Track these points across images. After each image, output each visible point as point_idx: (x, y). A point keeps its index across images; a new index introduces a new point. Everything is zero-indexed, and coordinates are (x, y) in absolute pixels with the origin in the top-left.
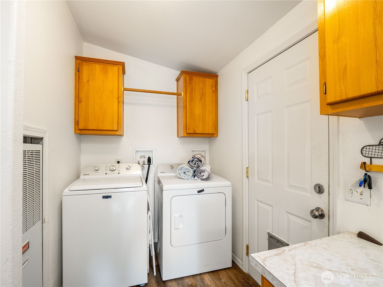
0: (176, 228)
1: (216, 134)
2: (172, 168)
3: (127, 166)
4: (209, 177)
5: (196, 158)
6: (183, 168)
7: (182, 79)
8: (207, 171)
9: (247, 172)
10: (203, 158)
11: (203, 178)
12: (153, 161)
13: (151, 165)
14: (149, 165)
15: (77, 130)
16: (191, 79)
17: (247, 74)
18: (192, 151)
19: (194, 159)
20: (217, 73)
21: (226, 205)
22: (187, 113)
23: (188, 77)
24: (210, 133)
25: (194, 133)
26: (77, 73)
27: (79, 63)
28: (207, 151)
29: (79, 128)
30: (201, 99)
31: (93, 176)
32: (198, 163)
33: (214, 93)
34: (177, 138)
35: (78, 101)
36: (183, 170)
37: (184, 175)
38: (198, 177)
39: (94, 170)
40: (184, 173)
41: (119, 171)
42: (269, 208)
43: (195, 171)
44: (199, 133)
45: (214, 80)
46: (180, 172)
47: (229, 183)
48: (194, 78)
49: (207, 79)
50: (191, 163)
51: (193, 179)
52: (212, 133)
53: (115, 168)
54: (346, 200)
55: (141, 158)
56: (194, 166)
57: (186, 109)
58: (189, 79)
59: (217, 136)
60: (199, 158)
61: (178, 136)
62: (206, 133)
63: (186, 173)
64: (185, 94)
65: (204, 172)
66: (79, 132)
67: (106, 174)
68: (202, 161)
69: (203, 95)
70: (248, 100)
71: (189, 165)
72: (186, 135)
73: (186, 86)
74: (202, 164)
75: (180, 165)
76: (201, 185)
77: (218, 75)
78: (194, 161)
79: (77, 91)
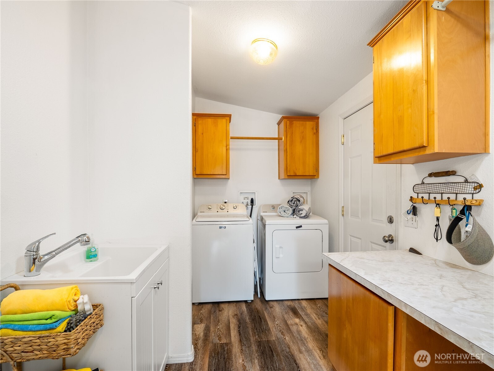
0: (277, 257)
1: (317, 176)
2: (274, 208)
3: (235, 206)
4: (307, 215)
5: (295, 198)
6: (283, 207)
7: (282, 124)
8: (305, 209)
9: (343, 211)
10: (301, 199)
11: (301, 216)
12: (256, 202)
13: (253, 206)
14: (252, 205)
15: (195, 175)
16: (291, 124)
17: (343, 119)
18: (293, 193)
19: (293, 199)
20: (317, 115)
21: (322, 240)
22: (288, 157)
23: (289, 121)
24: (310, 175)
25: (294, 175)
26: (194, 127)
27: (195, 119)
28: (308, 193)
29: (196, 174)
30: (301, 142)
31: (207, 213)
32: (297, 203)
33: (315, 135)
34: (279, 180)
35: (195, 150)
36: (283, 209)
37: (284, 213)
38: (296, 215)
39: (207, 208)
40: (285, 211)
41: (228, 209)
42: (359, 241)
43: (294, 210)
44: (299, 175)
45: (315, 122)
46: (281, 210)
47: (326, 221)
48: (294, 122)
49: (308, 122)
50: (290, 203)
51: (293, 217)
52: (312, 175)
53: (224, 208)
54: (405, 226)
55: (244, 199)
56: (293, 205)
57: (287, 152)
58: (290, 124)
59: (318, 177)
60: (298, 198)
61: (279, 178)
62: (307, 175)
63: (286, 211)
64: (286, 138)
65: (302, 211)
66: (195, 177)
67: (218, 212)
68: (301, 201)
69: (303, 138)
70: (343, 144)
71: (288, 204)
72: (287, 177)
73: (286, 131)
74: (300, 203)
75: (280, 205)
76: (299, 221)
77: (319, 117)
78: (293, 201)
79: (194, 142)
